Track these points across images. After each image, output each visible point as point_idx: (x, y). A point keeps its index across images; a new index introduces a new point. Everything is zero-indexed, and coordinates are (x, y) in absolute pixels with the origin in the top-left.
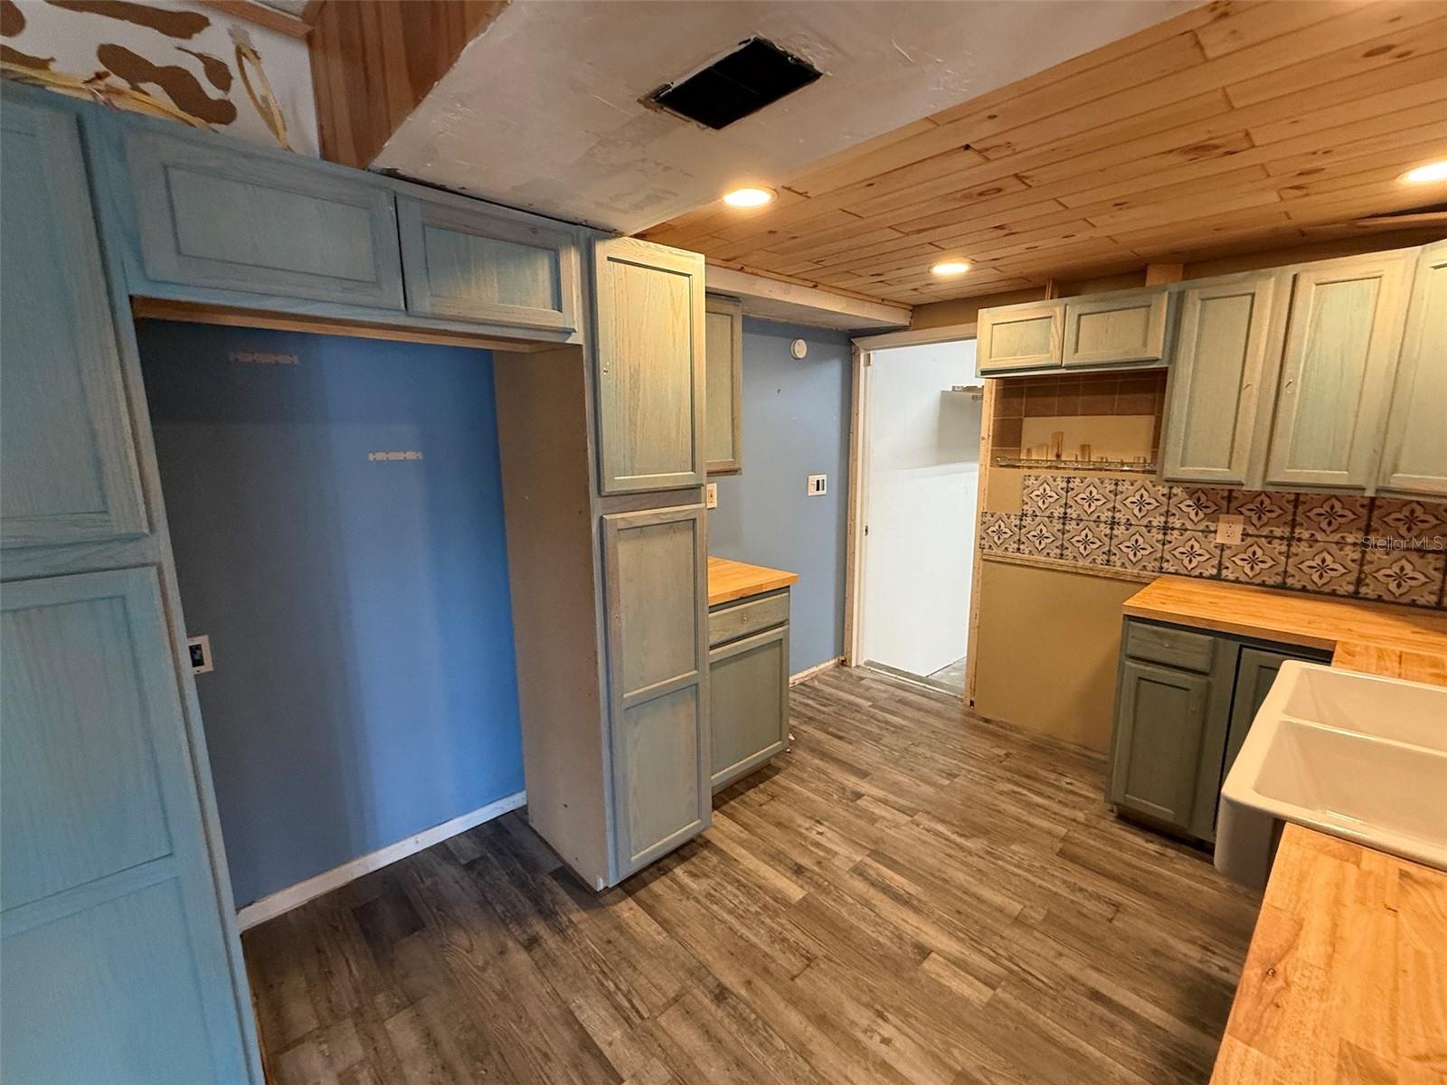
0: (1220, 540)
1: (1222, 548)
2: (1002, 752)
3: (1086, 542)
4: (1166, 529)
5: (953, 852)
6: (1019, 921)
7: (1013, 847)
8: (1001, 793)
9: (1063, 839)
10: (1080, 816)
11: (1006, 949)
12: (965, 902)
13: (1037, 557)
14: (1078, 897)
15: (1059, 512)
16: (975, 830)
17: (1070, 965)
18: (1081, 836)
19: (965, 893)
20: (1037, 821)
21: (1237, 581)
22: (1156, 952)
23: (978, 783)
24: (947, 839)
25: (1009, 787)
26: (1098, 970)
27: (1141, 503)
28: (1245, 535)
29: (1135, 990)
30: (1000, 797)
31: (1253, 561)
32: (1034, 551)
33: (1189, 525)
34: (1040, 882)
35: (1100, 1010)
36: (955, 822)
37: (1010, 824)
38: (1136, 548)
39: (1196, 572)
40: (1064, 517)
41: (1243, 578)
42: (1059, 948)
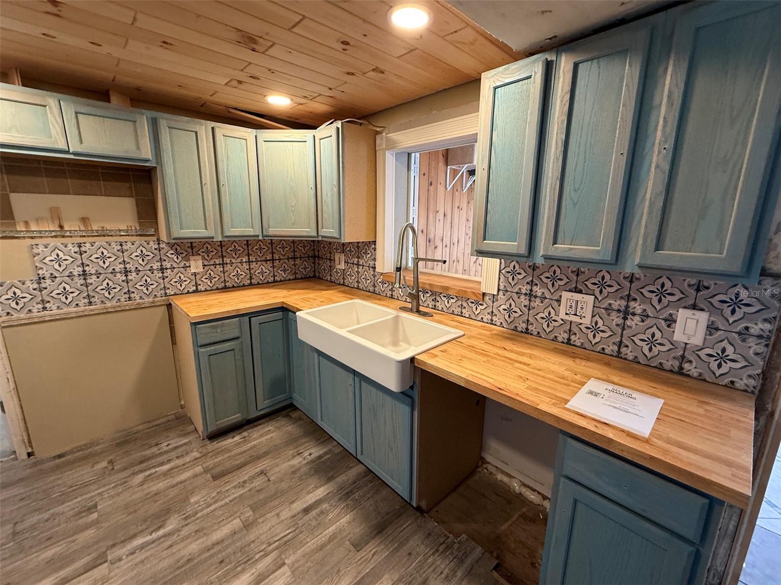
0: (193, 271)
1: (195, 274)
2: (104, 464)
3: (108, 289)
4: (162, 270)
5: (169, 543)
6: (248, 526)
7: (192, 500)
8: (142, 484)
9: (206, 471)
10: (196, 454)
11: (263, 543)
12: (216, 554)
13: (66, 310)
14: (249, 486)
15: (77, 270)
16: (160, 518)
17: (286, 514)
18: (210, 463)
19: (208, 550)
20: (183, 477)
21: (206, 290)
22: (294, 472)
23: (118, 494)
24: (153, 542)
25: (140, 477)
26: (293, 502)
27: (143, 256)
28: (204, 266)
29: (309, 493)
30: (145, 486)
31: (210, 278)
32: (63, 306)
33: (175, 265)
34: (227, 500)
35: (314, 513)
36: (140, 528)
37: (172, 493)
38: (147, 285)
39: (186, 291)
40: (84, 274)
41: (208, 288)
42: (273, 513)
